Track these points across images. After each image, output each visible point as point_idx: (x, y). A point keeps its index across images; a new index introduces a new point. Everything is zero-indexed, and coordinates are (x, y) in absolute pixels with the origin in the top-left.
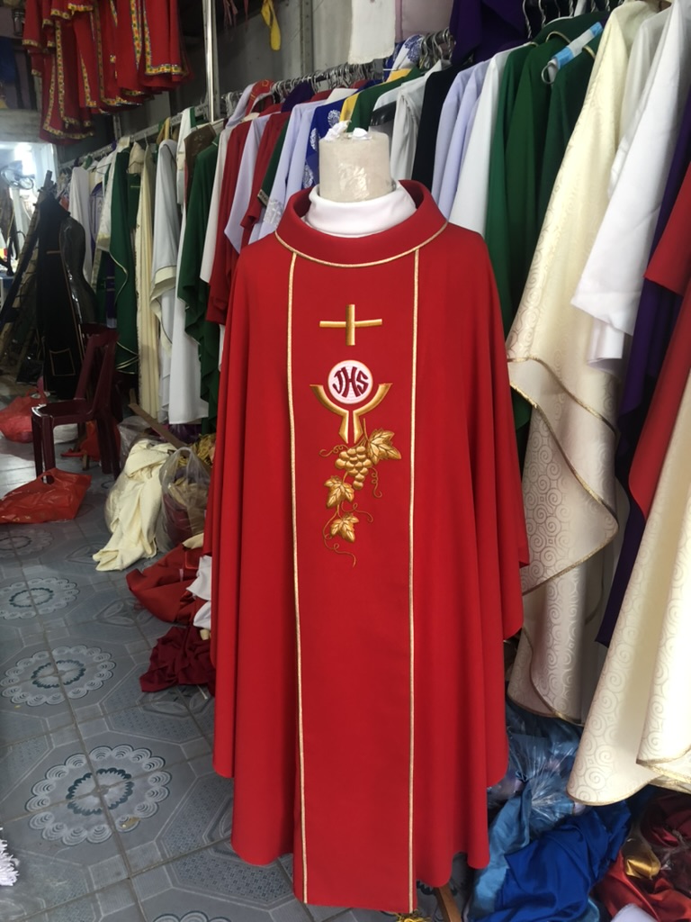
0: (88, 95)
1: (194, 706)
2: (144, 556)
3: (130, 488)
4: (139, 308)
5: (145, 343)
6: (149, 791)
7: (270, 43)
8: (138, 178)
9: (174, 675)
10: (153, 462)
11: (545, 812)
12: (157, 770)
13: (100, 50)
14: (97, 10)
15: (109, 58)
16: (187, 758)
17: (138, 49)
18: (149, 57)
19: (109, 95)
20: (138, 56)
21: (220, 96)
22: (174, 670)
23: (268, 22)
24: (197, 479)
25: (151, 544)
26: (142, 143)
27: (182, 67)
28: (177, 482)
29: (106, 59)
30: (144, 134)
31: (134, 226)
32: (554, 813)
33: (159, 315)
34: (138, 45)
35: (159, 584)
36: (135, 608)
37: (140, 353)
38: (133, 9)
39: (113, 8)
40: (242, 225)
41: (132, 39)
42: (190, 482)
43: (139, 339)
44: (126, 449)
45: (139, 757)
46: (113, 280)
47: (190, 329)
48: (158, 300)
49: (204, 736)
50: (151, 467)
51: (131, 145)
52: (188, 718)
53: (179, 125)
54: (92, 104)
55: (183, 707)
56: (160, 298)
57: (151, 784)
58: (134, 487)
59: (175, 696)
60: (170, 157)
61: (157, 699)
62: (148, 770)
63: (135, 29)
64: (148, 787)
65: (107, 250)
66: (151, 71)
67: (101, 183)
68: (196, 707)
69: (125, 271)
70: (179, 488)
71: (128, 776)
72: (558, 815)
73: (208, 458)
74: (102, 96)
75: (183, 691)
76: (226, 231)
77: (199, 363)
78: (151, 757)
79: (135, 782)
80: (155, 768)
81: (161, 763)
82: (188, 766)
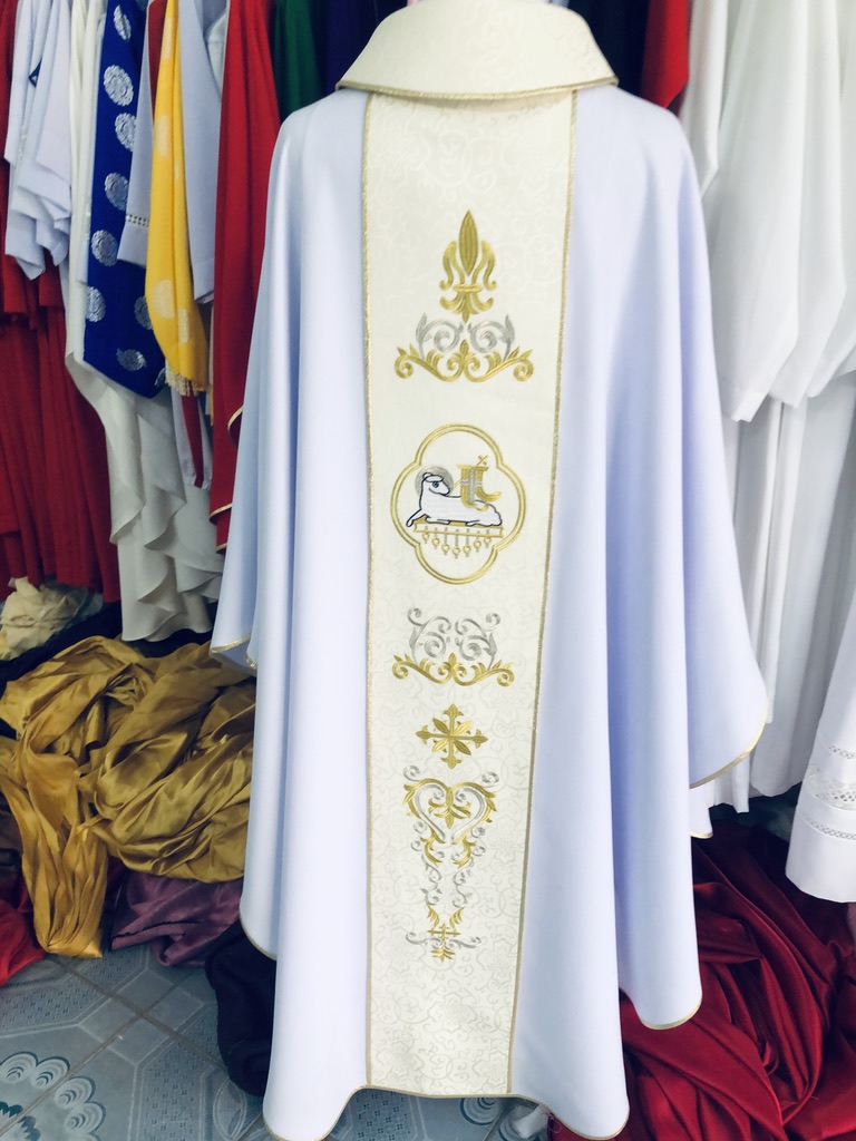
6: (67, 1120)
12: (60, 1080)
16: (101, 1041)
45: (16, 1071)
49: (110, 995)
57: (66, 1107)
62: (44, 1086)
64: (62, 1115)
71: (16, 1110)
78: (38, 1064)
79: (34, 1113)
80: (56, 1079)
81: (60, 1066)
82: (110, 1053)
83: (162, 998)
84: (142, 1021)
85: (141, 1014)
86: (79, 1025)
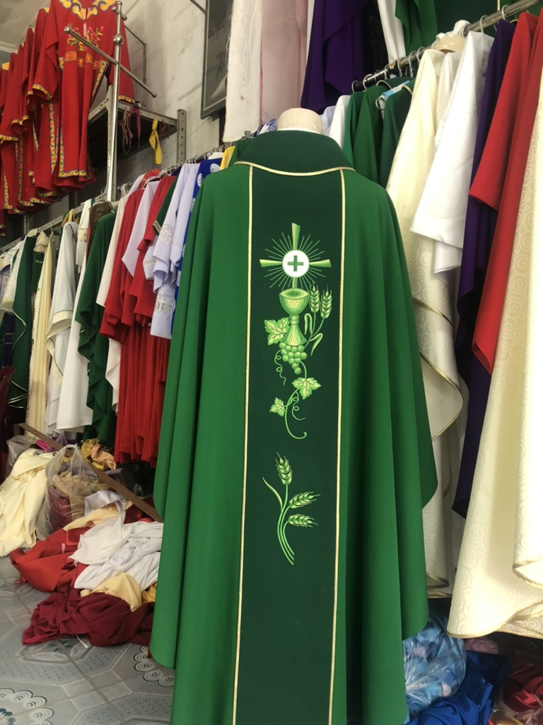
0: (7, 201)
1: (75, 654)
2: (24, 546)
3: (16, 487)
4: (33, 352)
5: (36, 380)
7: (155, 160)
8: (42, 256)
9: (56, 628)
10: (38, 466)
11: (418, 695)
12: (39, 708)
13: (21, 167)
14: (21, 142)
15: (28, 173)
16: (69, 695)
17: (54, 161)
18: (62, 166)
19: (25, 198)
20: (53, 166)
21: (117, 187)
22: (55, 623)
23: (154, 146)
24: (80, 471)
25: (32, 536)
26: (47, 232)
27: (87, 171)
28: (62, 474)
29: (25, 172)
30: (49, 225)
31: (35, 289)
32: (426, 696)
33: (52, 352)
34: (54, 159)
35: (42, 556)
36: (16, 584)
37: (30, 389)
38: (53, 135)
39: (35, 138)
40: (138, 249)
41: (50, 155)
42: (73, 474)
43: (31, 378)
44: (13, 460)
45: (19, 698)
46: (11, 336)
47: (83, 349)
48: (53, 340)
49: (85, 677)
50: (36, 470)
51: (38, 234)
52: (70, 664)
53: (81, 213)
54: (9, 207)
55: (64, 656)
56: (55, 337)
57: (34, 719)
58: (19, 487)
59: (55, 648)
60: (71, 234)
61: (38, 650)
62: (29, 708)
63: (52, 148)
64: (31, 722)
65: (10, 310)
66: (61, 175)
67: (9, 265)
68: (77, 654)
69: (24, 323)
70: (63, 479)
71: (9, 714)
72: (430, 698)
73: (89, 458)
74: (19, 199)
75: (63, 643)
76: (123, 259)
77: (88, 378)
78: (32, 697)
79: (17, 718)
80: (36, 705)
81: (42, 702)
82: (71, 702)
83: (112, 684)
84: (95, 692)
85: (96, 689)
86: (62, 686)
